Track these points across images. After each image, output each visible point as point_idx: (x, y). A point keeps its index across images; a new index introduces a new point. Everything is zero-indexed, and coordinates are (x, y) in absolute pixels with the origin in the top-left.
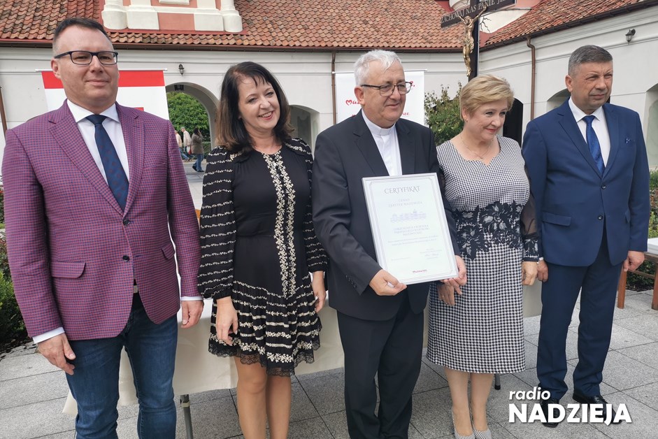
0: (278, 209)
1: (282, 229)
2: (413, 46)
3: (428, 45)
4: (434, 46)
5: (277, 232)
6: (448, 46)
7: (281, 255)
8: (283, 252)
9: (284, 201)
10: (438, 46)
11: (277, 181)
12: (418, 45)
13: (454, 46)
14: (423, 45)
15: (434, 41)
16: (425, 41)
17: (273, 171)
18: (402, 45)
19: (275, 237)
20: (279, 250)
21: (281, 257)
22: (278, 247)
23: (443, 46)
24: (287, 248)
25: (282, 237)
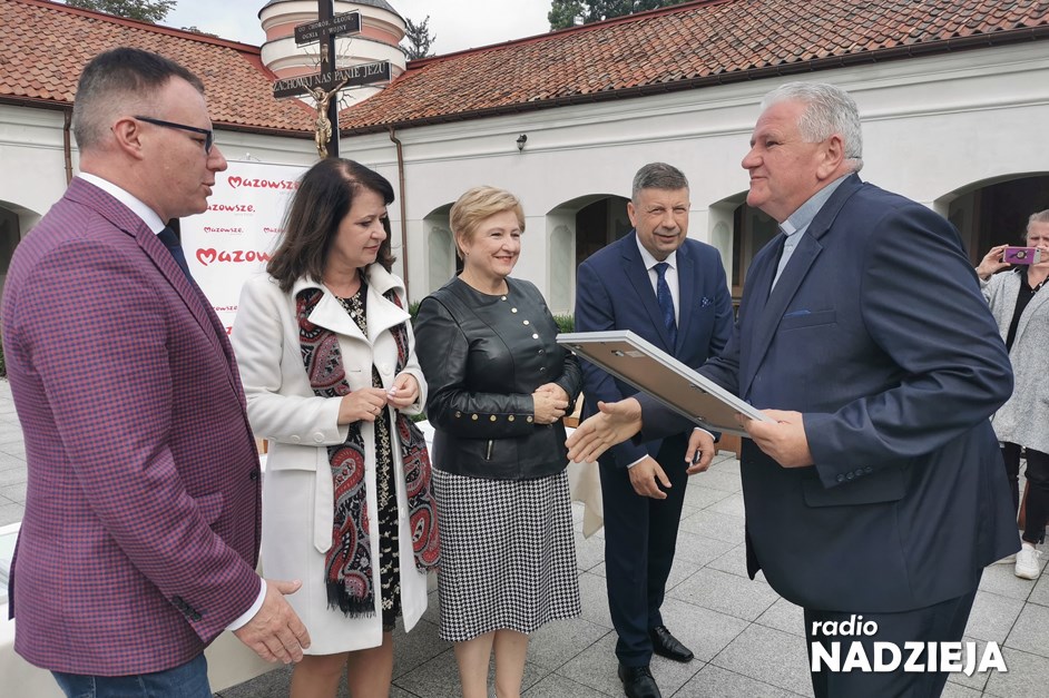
3: (240, 120)
4: (248, 122)
6: (272, 125)
10: (256, 123)
12: (223, 118)
13: (280, 126)
14: (231, 119)
15: (247, 115)
16: (232, 113)
23: (264, 124)
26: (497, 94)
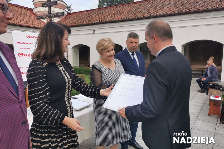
0: (66, 88)
1: (67, 97)
2: (22, 24)
5: (66, 98)
6: (36, 26)
7: (68, 108)
8: (69, 107)
9: (68, 84)
10: (32, 26)
11: (64, 75)
13: (38, 26)
14: (26, 25)
15: (30, 24)
17: (62, 71)
18: (17, 23)
19: (65, 101)
20: (67, 107)
21: (68, 109)
22: (67, 105)
24: (70, 105)
25: (68, 100)
26: (88, 21)
